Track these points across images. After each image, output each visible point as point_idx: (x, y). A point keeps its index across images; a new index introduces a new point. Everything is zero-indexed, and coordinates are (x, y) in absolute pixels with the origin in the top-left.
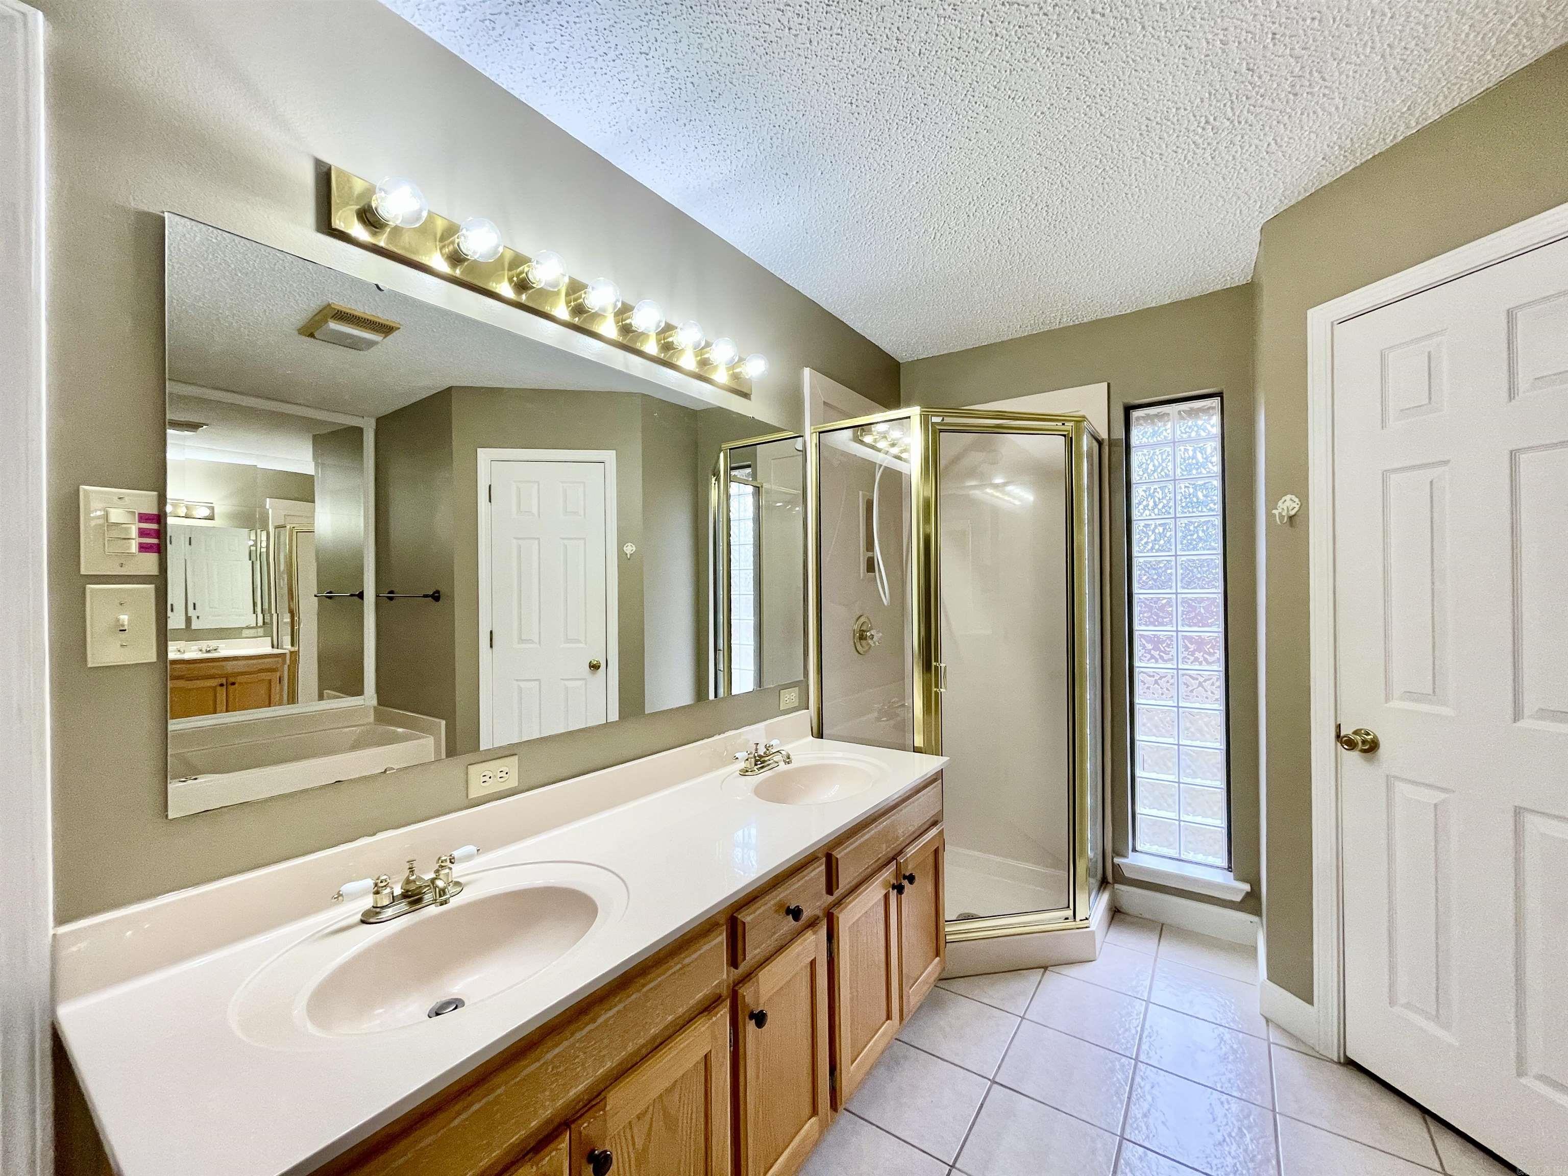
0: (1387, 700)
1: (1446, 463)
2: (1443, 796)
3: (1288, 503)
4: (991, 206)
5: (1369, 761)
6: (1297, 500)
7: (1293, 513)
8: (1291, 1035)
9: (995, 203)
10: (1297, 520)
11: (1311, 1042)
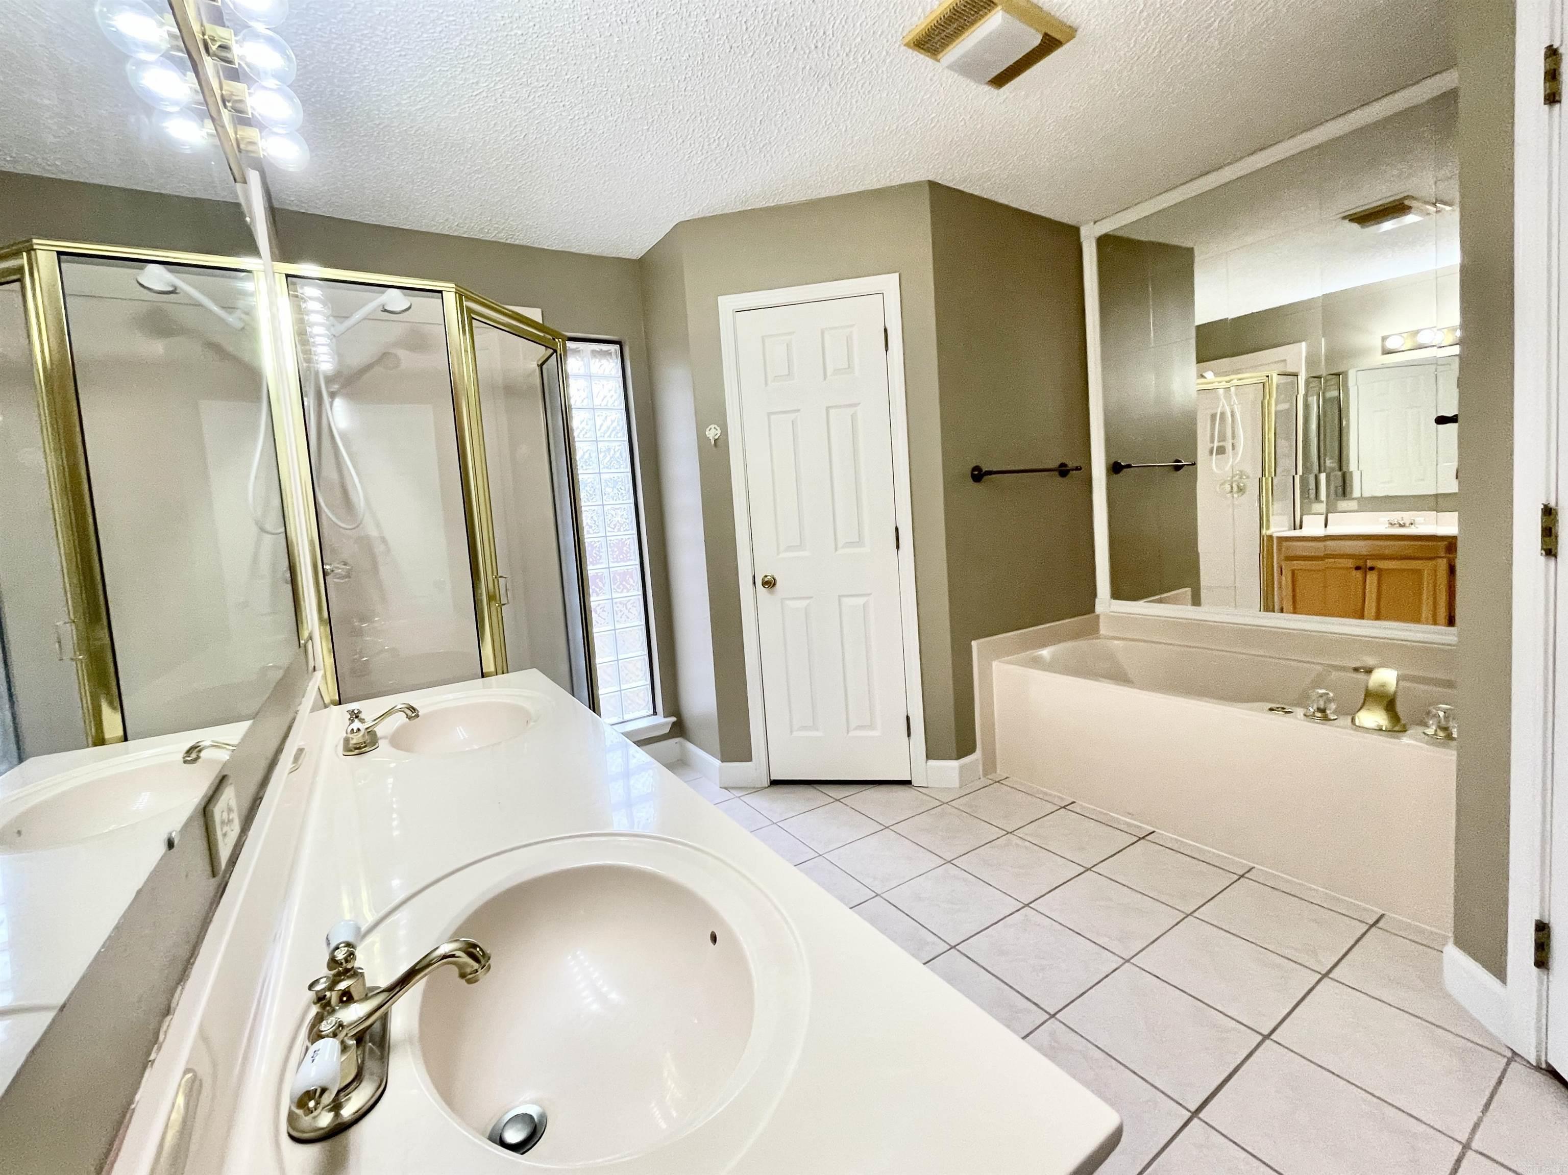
0: (778, 554)
1: (798, 410)
2: (808, 601)
3: (713, 430)
4: (554, 101)
5: (772, 593)
6: (718, 428)
7: (716, 437)
8: (741, 788)
9: (560, 100)
10: (719, 443)
11: (752, 786)
